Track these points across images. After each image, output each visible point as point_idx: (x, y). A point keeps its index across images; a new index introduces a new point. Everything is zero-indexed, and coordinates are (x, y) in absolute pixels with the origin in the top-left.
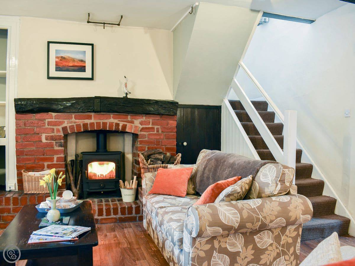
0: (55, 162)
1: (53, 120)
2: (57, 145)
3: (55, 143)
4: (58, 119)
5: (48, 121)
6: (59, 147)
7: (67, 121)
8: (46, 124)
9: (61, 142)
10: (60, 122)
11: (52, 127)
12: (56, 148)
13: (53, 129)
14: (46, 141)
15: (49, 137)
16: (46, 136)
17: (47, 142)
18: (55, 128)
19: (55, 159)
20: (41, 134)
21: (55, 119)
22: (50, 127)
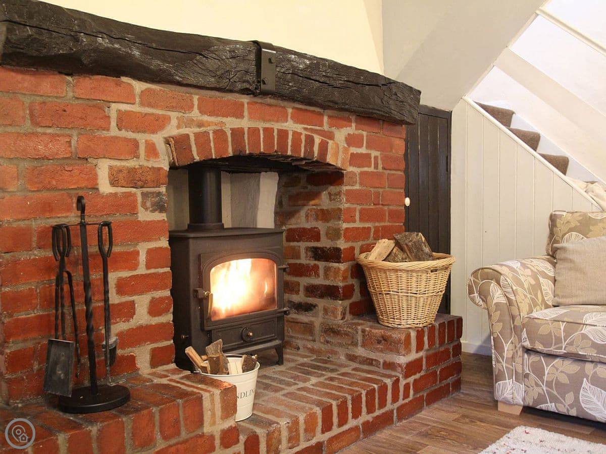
0: (142, 270)
1: (136, 108)
2: (148, 204)
3: (139, 199)
4: (150, 105)
5: (119, 111)
6: (153, 211)
7: (178, 118)
8: (113, 123)
9: (159, 194)
10: (157, 118)
11: (130, 135)
12: (145, 216)
13: (136, 144)
14: (112, 190)
15: (121, 176)
16: (111, 168)
17: (116, 194)
18: (142, 138)
19: (142, 258)
20: (95, 161)
21: (142, 104)
22: (124, 134)
